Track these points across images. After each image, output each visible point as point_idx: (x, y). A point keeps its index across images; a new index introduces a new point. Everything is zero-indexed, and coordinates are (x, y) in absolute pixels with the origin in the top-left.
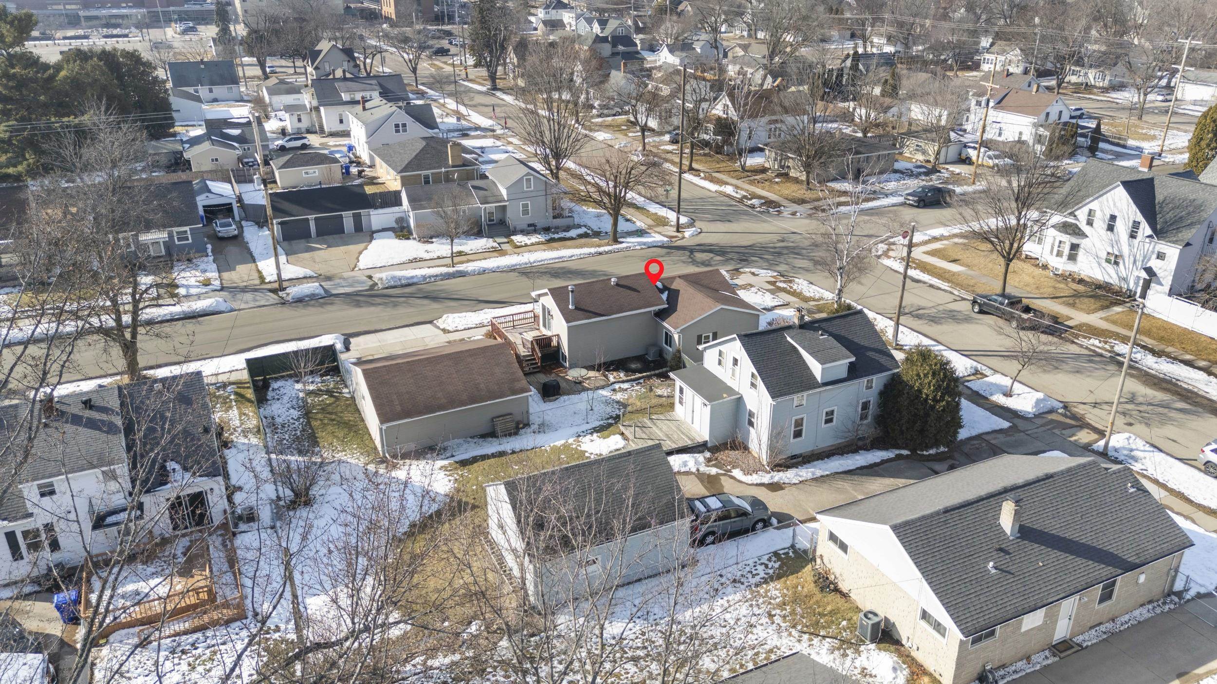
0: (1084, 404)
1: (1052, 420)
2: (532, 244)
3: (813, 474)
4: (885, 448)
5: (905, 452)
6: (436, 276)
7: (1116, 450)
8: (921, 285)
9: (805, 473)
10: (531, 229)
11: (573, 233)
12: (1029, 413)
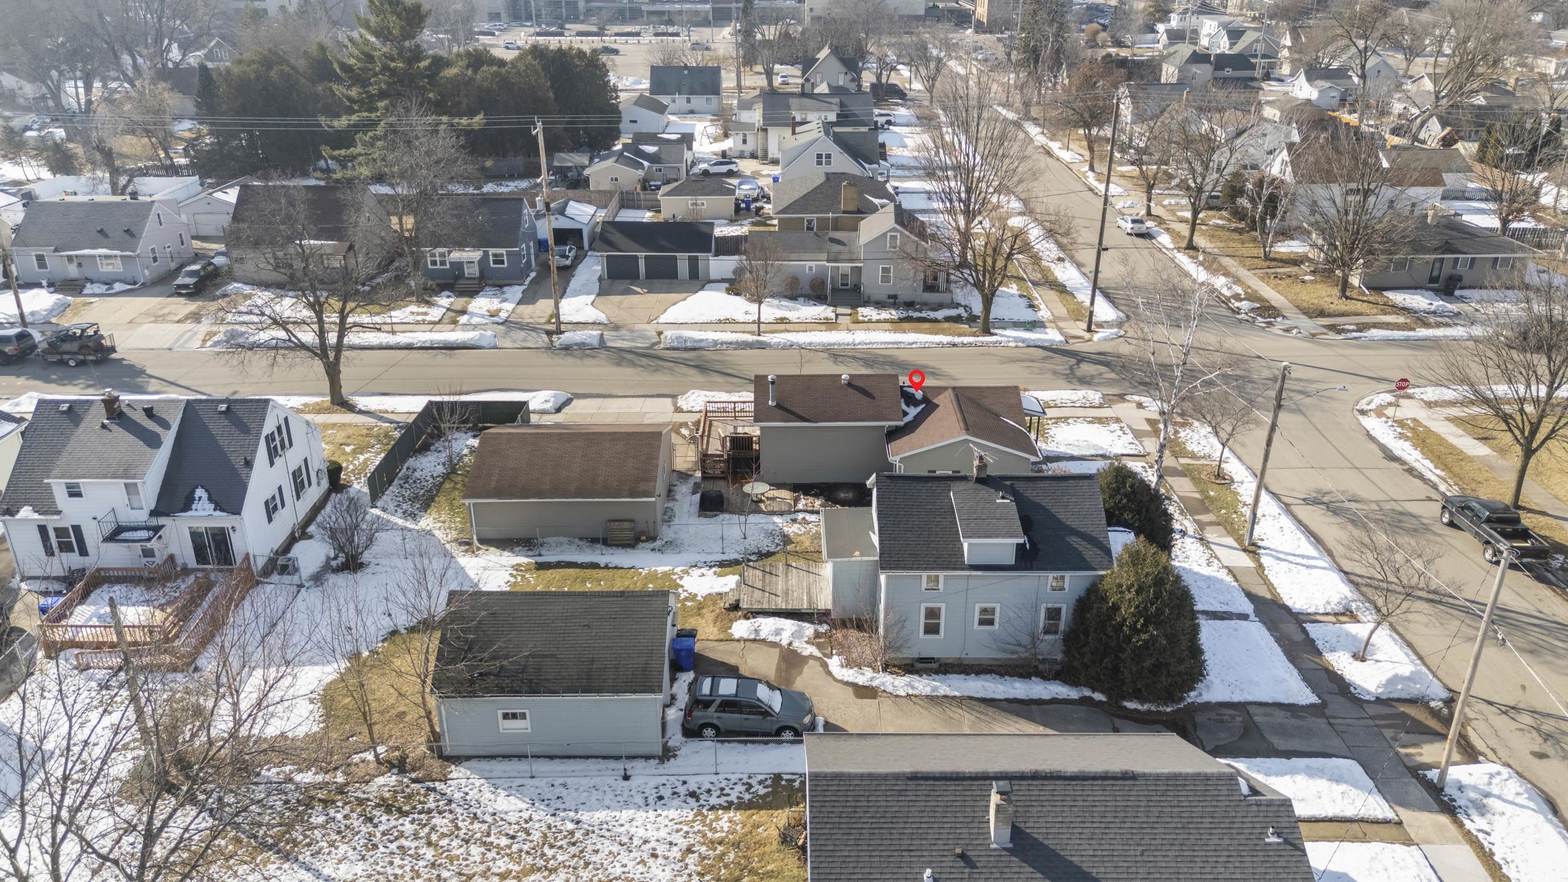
0: (1490, 703)
1: (1403, 713)
2: (878, 321)
3: (935, 689)
4: (1073, 683)
5: (1099, 696)
6: (731, 343)
7: (1461, 788)
8: (1396, 465)
9: (923, 685)
10: (892, 301)
11: (940, 314)
12: (1369, 693)
